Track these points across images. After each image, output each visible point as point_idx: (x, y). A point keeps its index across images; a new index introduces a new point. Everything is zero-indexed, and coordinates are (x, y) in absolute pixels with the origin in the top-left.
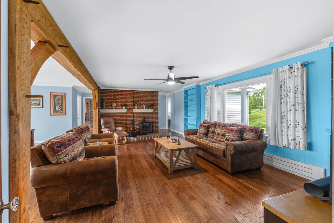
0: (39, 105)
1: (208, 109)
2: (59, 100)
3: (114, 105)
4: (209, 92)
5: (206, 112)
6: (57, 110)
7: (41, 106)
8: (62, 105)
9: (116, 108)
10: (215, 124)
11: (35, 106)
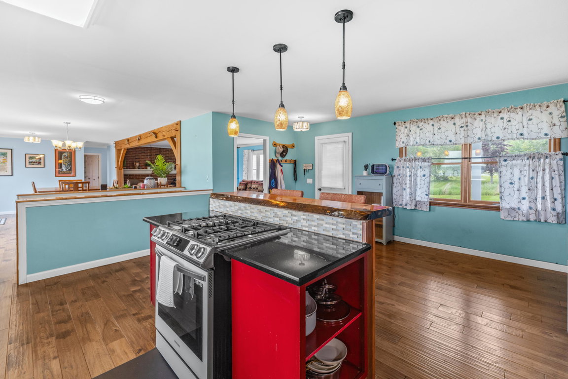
0: (39, 163)
1: (246, 170)
2: (67, 158)
3: (137, 164)
4: (246, 156)
5: (244, 173)
6: (64, 170)
7: (42, 165)
8: (70, 164)
9: (139, 168)
10: (251, 182)
11: (33, 164)
